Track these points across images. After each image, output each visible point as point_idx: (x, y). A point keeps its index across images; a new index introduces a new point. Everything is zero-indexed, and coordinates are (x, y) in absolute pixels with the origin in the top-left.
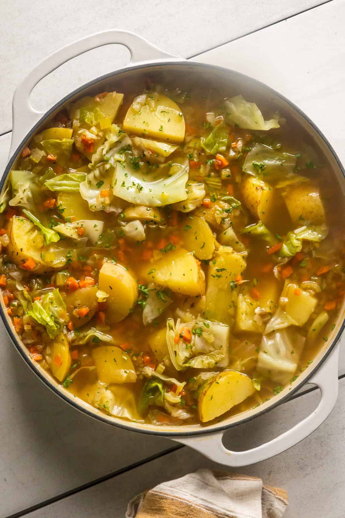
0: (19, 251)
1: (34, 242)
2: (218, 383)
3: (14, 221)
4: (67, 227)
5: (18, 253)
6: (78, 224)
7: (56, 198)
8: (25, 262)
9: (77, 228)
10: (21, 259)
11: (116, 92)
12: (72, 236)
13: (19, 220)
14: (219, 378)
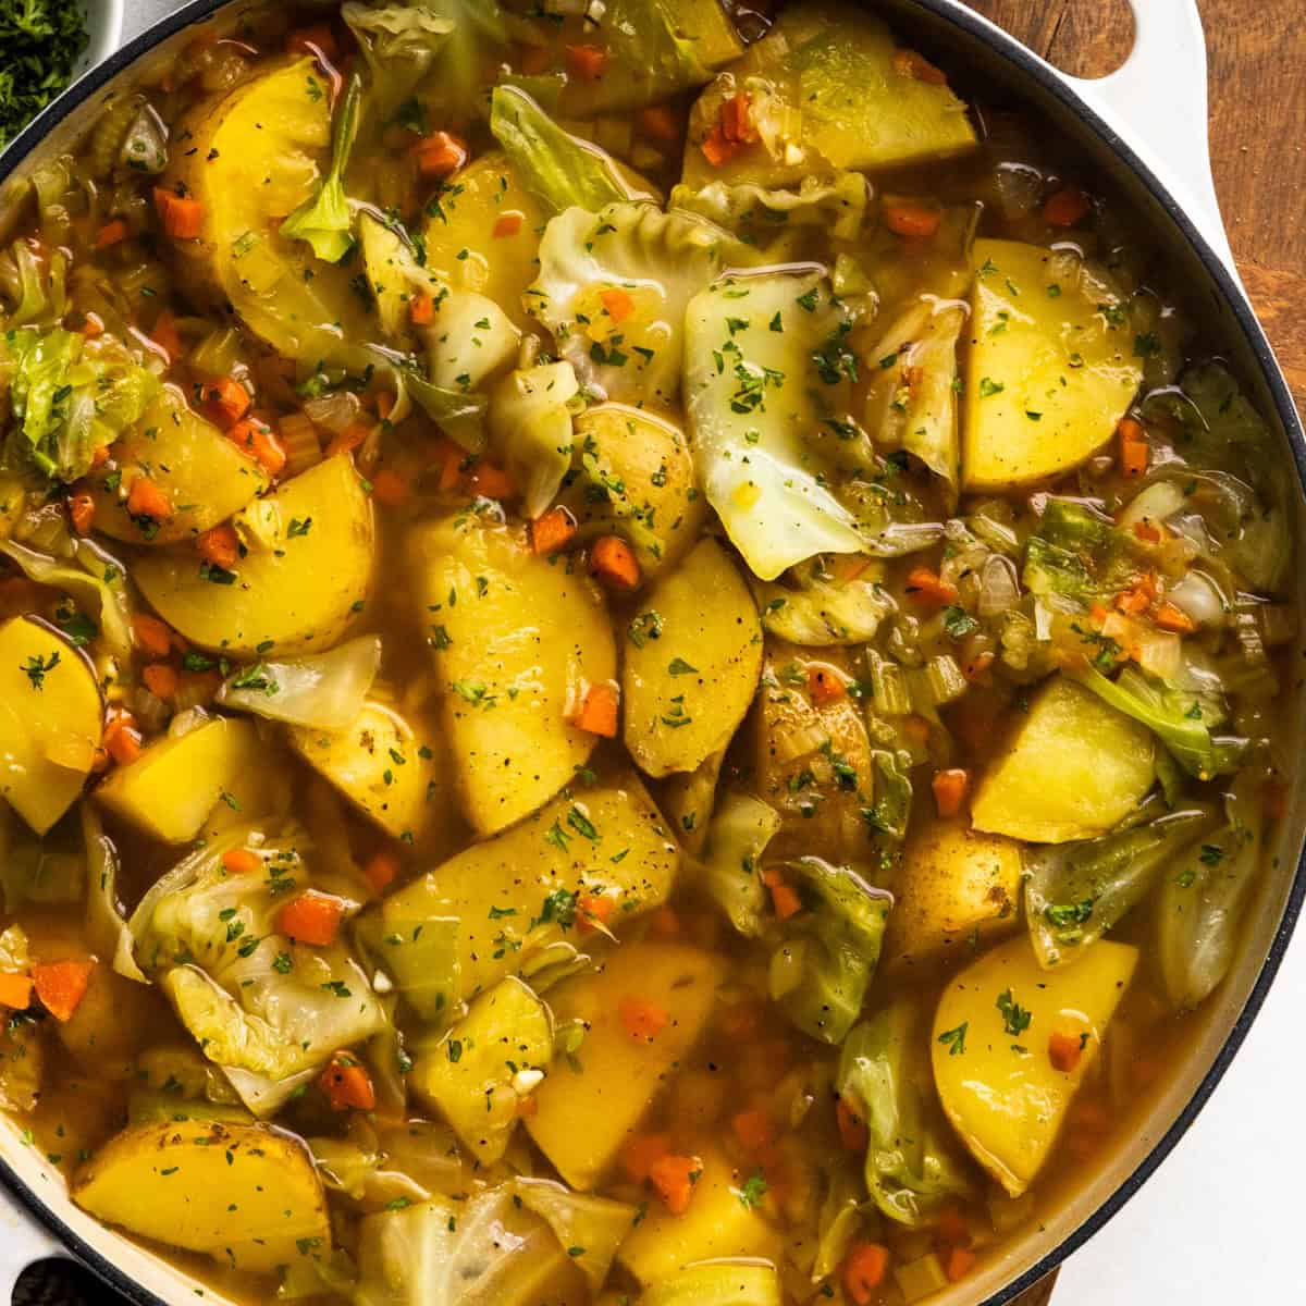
0: (205, 152)
1: (268, 181)
2: (230, 1158)
3: (297, 66)
4: (395, 260)
5: (195, 150)
6: (433, 280)
7: (473, 156)
8: (181, 194)
9: (419, 291)
10: (182, 178)
11: (966, 106)
12: (379, 290)
13: (311, 81)
14: (250, 1153)
